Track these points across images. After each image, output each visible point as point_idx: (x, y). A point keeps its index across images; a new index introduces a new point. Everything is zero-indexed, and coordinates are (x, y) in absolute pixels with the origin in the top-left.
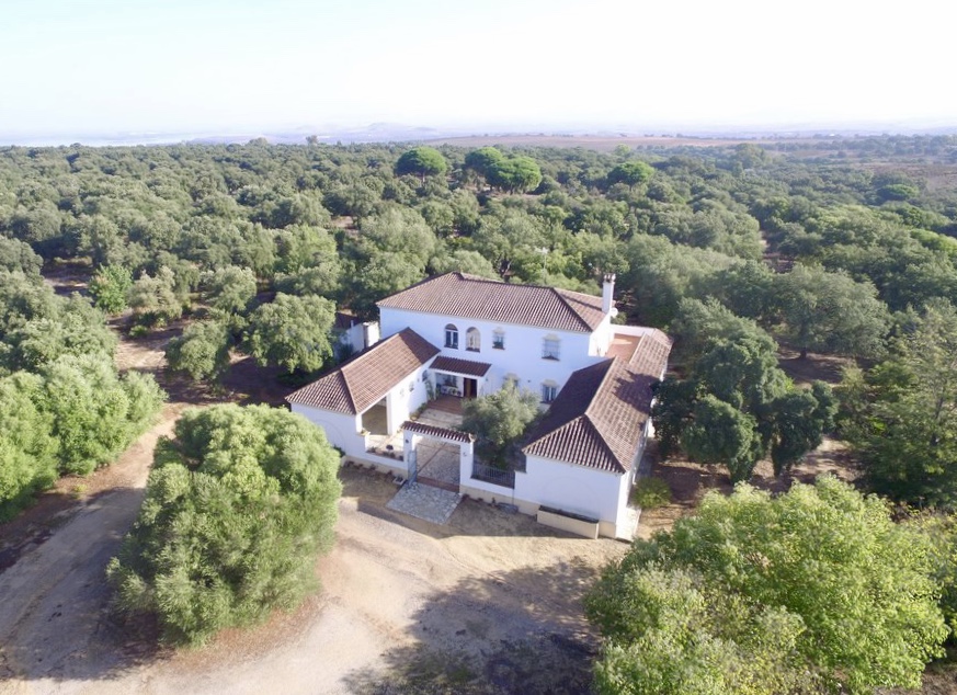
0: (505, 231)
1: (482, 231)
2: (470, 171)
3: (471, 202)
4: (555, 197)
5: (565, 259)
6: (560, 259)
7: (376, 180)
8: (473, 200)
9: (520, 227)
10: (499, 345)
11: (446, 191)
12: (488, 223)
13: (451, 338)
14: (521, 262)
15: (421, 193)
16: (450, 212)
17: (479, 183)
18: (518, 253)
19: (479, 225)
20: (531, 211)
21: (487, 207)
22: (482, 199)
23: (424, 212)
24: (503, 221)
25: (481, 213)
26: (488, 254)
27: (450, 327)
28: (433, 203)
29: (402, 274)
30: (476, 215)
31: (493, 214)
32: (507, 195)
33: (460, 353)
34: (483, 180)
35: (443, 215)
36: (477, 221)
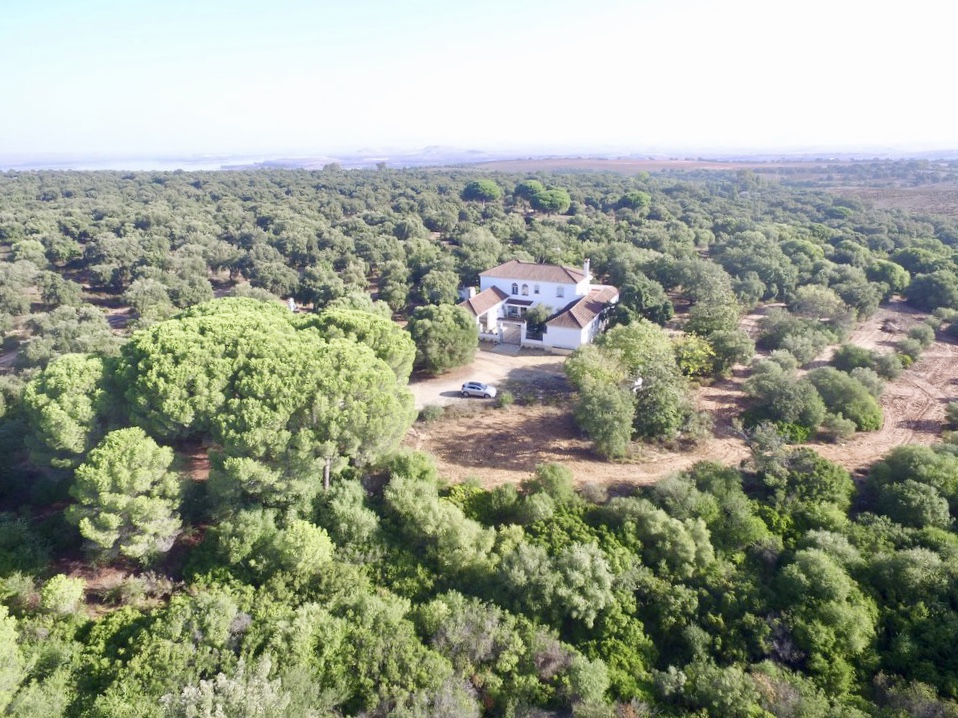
0: (542, 241)
1: (528, 241)
2: (519, 198)
3: (521, 222)
4: (577, 219)
5: (575, 256)
6: (572, 256)
7: (451, 205)
8: (521, 220)
9: (550, 238)
10: (537, 292)
11: (503, 215)
12: (532, 236)
13: (515, 291)
14: (550, 258)
15: (485, 215)
16: (508, 229)
17: (525, 206)
18: (549, 253)
19: (527, 237)
20: (560, 229)
21: (531, 225)
22: (528, 220)
23: (492, 229)
24: (541, 235)
25: (528, 230)
26: (532, 253)
27: (515, 284)
28: (498, 224)
29: (488, 262)
30: (525, 231)
31: (535, 230)
32: (546, 217)
33: (519, 297)
34: (527, 203)
35: (504, 231)
36: (525, 235)
